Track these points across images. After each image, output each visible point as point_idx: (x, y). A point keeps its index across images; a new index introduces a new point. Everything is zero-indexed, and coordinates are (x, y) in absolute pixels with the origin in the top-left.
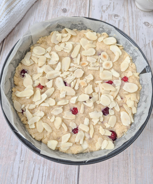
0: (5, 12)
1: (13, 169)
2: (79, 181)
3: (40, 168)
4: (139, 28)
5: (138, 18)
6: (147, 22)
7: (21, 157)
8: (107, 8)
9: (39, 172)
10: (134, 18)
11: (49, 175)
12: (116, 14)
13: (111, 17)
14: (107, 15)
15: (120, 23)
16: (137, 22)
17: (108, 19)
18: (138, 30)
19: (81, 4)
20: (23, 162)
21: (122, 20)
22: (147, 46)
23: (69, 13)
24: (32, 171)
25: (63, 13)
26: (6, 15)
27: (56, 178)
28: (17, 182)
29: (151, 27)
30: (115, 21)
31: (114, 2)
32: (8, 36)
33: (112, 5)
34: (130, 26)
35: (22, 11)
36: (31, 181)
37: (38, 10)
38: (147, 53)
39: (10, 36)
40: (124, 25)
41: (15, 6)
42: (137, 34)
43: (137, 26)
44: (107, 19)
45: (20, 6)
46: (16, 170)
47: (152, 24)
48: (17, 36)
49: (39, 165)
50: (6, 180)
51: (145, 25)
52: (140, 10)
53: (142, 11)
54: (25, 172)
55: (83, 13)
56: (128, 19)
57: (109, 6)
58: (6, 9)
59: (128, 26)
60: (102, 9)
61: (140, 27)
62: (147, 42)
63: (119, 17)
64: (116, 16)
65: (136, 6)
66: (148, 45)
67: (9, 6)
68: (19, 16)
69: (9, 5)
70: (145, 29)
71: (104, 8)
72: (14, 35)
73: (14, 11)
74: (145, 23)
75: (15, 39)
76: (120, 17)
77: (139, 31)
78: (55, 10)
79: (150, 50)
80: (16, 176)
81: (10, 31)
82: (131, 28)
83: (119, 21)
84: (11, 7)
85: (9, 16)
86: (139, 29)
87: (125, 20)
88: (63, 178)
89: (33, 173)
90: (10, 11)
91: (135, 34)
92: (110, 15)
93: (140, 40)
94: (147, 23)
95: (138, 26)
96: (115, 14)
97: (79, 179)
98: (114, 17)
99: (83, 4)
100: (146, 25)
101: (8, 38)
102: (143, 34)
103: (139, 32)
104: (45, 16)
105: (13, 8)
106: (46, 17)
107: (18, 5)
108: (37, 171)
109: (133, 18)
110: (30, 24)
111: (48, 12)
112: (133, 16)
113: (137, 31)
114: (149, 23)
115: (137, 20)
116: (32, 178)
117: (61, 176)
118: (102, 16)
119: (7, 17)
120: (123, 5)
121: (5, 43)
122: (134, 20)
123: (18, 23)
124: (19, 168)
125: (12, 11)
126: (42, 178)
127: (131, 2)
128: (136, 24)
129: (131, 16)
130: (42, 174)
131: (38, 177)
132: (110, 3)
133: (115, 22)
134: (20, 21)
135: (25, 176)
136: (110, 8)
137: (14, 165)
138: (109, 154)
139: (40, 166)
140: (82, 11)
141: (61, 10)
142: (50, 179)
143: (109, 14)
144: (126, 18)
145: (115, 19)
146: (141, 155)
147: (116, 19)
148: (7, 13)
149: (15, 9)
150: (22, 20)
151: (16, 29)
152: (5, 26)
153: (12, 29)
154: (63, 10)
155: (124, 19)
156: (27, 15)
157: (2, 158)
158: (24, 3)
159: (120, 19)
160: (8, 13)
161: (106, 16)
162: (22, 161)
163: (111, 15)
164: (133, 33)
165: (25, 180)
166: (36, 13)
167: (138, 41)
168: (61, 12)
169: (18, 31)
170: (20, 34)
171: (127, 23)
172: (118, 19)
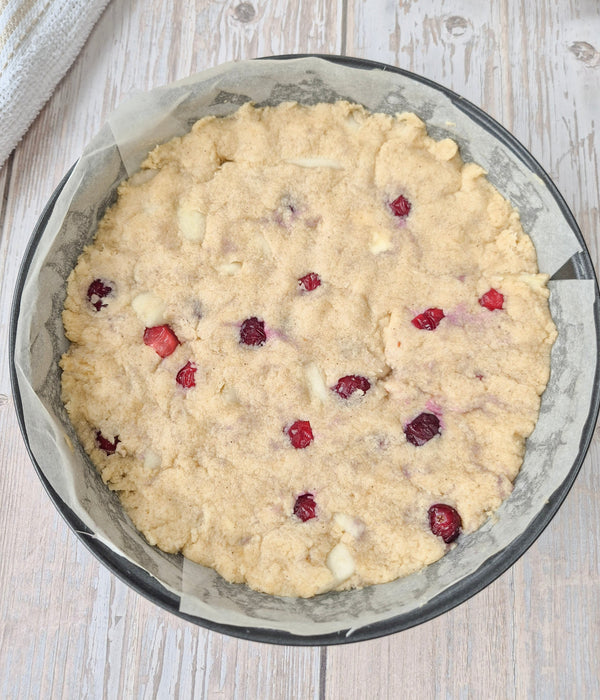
0: (8, 44)
1: (86, 645)
2: (327, 683)
3: (182, 640)
4: (552, 72)
5: (548, 28)
6: (585, 43)
7: (111, 603)
9: (181, 657)
10: (532, 27)
11: (217, 666)
12: (457, 14)
13: (435, 30)
14: (420, 23)
15: (474, 54)
16: (544, 43)
17: (422, 40)
18: (547, 79)
20: (122, 621)
21: (482, 41)
22: (581, 149)
23: (262, 21)
24: (156, 651)
25: (239, 24)
26: (12, 55)
27: (244, 677)
28: (106, 694)
30: (452, 46)
32: (25, 137)
34: (513, 66)
35: (74, 30)
36: (156, 689)
37: (136, 16)
38: (583, 179)
39: (33, 134)
40: (487, 64)
41: (43, 13)
42: (544, 98)
43: (541, 61)
44: (417, 41)
45: (64, 8)
46: (98, 652)
48: (64, 133)
49: (180, 632)
50: (66, 686)
51: (577, 55)
54: (129, 656)
55: (322, 19)
56: (504, 35)
58: (10, 30)
59: (505, 65)
61: (553, 65)
62: (584, 134)
63: (469, 28)
64: (455, 21)
66: (587, 142)
68: (63, 53)
69: (19, 11)
70: (578, 73)
72: (50, 130)
73: (41, 34)
74: (575, 48)
75: (56, 147)
76: (473, 28)
77: (550, 82)
78: (205, 13)
79: (596, 164)
80: (98, 673)
81: (33, 117)
82: (517, 72)
83: (469, 45)
84: (27, 22)
85: (25, 61)
86: (549, 75)
87: (491, 40)
88: (269, 675)
89: (161, 660)
90: (25, 38)
91: (535, 101)
92: (431, 20)
93: (553, 123)
94: (584, 48)
95: (547, 64)
96: (454, 15)
97: (328, 677)
98: (449, 29)
100: (581, 55)
101: (29, 143)
102: (566, 94)
103: (551, 90)
104: (167, 43)
105: (37, 22)
106: (172, 47)
107: (55, 6)
108: (172, 652)
109: (525, 29)
110: (109, 80)
111: (180, 24)
112: (525, 21)
113: (544, 85)
114: (592, 48)
115: (544, 36)
116: (158, 679)
117: (260, 667)
118: (398, 27)
119: (17, 64)
121: (19, 166)
122: (532, 37)
123: (63, 81)
124: (108, 646)
125: (34, 38)
126: (194, 677)
128: (540, 54)
129: (517, 19)
130: (190, 662)
131: (179, 673)
133: (453, 52)
134: (70, 71)
135: (131, 672)
137: (91, 635)
138: (433, 603)
139: (183, 635)
140: (316, 9)
141: (232, 12)
142: (222, 682)
143: (426, 16)
144: (497, 29)
145: (452, 39)
146: (555, 584)
147: (456, 35)
148: (16, 49)
149: (45, 24)
150: (75, 63)
151: (57, 104)
152: (13, 103)
153: (41, 108)
154: (238, 9)
155: (489, 33)
156: (93, 44)
157: (45, 611)
159: (474, 37)
160: (19, 45)
161: (416, 24)
162: (118, 619)
163: (434, 22)
164: (528, 95)
165: (131, 685)
166: (129, 30)
167: (546, 131)
168: (230, 18)
169: (65, 111)
170: (74, 123)
171: (503, 53)
172: (466, 38)
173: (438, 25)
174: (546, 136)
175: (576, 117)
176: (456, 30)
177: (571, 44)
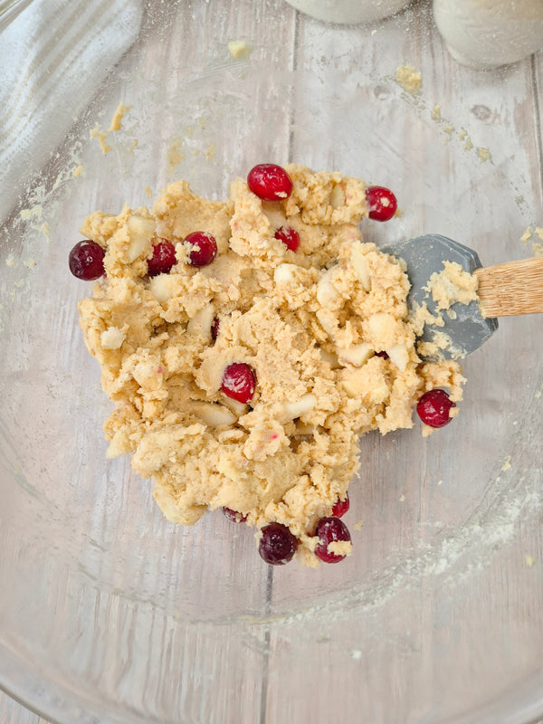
0: (33, 102)
5: (454, 95)
6: (483, 106)
10: (441, 94)
13: (365, 96)
14: (354, 89)
15: (396, 113)
19: (269, 56)
22: (479, 188)
26: (35, 110)
29: (497, 120)
30: (379, 108)
31: (374, 45)
33: (369, 53)
40: (406, 121)
47: (498, 112)
51: (477, 115)
52: (461, 64)
53: (465, 67)
57: (359, 57)
58: (34, 91)
60: (336, 67)
62: (481, 175)
63: (391, 94)
64: (380, 89)
65: (449, 54)
67: (41, 82)
69: (42, 77)
70: (477, 128)
71: (344, 67)
73: (57, 95)
74: (475, 110)
76: (394, 94)
83: (392, 108)
84: (48, 85)
85: (45, 114)
90: (45, 98)
92: (362, 88)
94: (482, 110)
96: (379, 84)
98: (377, 95)
100: (480, 114)
107: (70, 73)
109: (436, 94)
112: (435, 88)
114: (488, 110)
115: (450, 100)
119: (39, 117)
120: (406, 51)
122: (442, 100)
125: (52, 98)
129: (430, 87)
132: (363, 46)
133: (379, 113)
143: (358, 85)
145: (379, 102)
147: (382, 100)
148: (39, 106)
158: (85, 68)
159: (394, 101)
160: (41, 103)
163: (364, 90)
166: (125, 94)
172: (390, 101)
173: (367, 92)
174: (451, 177)
176: (381, 96)
177: (472, 107)
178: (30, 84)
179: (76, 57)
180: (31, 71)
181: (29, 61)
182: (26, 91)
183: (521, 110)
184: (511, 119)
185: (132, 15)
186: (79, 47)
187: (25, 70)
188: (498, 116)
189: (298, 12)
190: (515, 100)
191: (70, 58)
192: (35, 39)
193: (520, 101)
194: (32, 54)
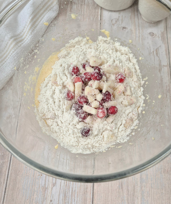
5: (144, 30)
8: (116, 22)
10: (141, 29)
12: (124, 26)
16: (143, 32)
19: (93, 19)
21: (130, 32)
22: (151, 55)
29: (156, 36)
31: (122, 16)
33: (121, 18)
35: (43, 28)
37: (56, 26)
41: (37, 25)
47: (156, 34)
51: (150, 35)
52: (146, 21)
53: (147, 22)
56: (135, 31)
57: (118, 19)
58: (31, 28)
59: (135, 37)
60: (112, 22)
62: (152, 51)
63: (127, 29)
64: (124, 28)
65: (143, 19)
66: (152, 53)
67: (32, 26)
70: (150, 39)
71: (114, 22)
73: (37, 29)
74: (150, 33)
79: (154, 57)
82: (137, 38)
83: (127, 33)
85: (34, 34)
86: (144, 39)
87: (132, 32)
93: (145, 49)
94: (152, 34)
95: (144, 37)
99: (94, 19)
102: (148, 43)
103: (145, 42)
105: (36, 27)
107: (40, 23)
109: (139, 30)
112: (139, 28)
113: (143, 41)
114: (153, 33)
120: (131, 18)
122: (141, 31)
127: (138, 14)
128: (142, 35)
129: (137, 27)
130: (66, 158)
132: (119, 17)
136: (119, 21)
144: (133, 29)
147: (124, 31)
149: (38, 27)
155: (131, 30)
159: (128, 31)
160: (33, 31)
164: (140, 43)
171: (134, 34)
172: (127, 31)
175: (150, 47)
177: (149, 33)
178: (30, 26)
179: (42, 19)
180: (30, 22)
181: (29, 20)
182: (29, 27)
183: (163, 34)
184: (160, 36)
185: (57, 8)
186: (42, 16)
187: (28, 22)
188: (156, 35)
189: (101, 8)
190: (161, 31)
191: (40, 19)
192: (31, 15)
193: (162, 31)
194: (31, 18)
